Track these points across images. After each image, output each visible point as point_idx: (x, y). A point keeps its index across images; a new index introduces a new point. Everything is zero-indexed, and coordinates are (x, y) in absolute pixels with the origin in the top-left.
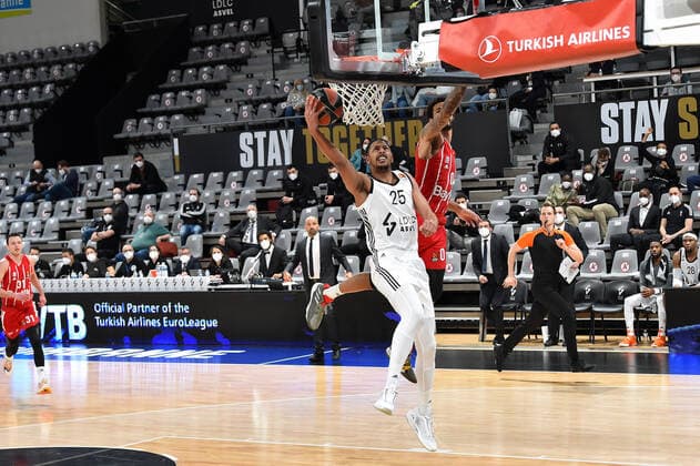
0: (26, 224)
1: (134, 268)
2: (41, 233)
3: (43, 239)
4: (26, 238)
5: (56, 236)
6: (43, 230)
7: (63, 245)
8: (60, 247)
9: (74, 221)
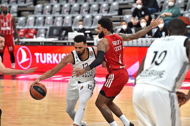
0: (100, 5)
1: (164, 34)
2: (108, 11)
3: (109, 14)
4: (100, 14)
5: (116, 13)
6: (109, 9)
7: (121, 18)
8: (119, 19)
9: (127, 4)
